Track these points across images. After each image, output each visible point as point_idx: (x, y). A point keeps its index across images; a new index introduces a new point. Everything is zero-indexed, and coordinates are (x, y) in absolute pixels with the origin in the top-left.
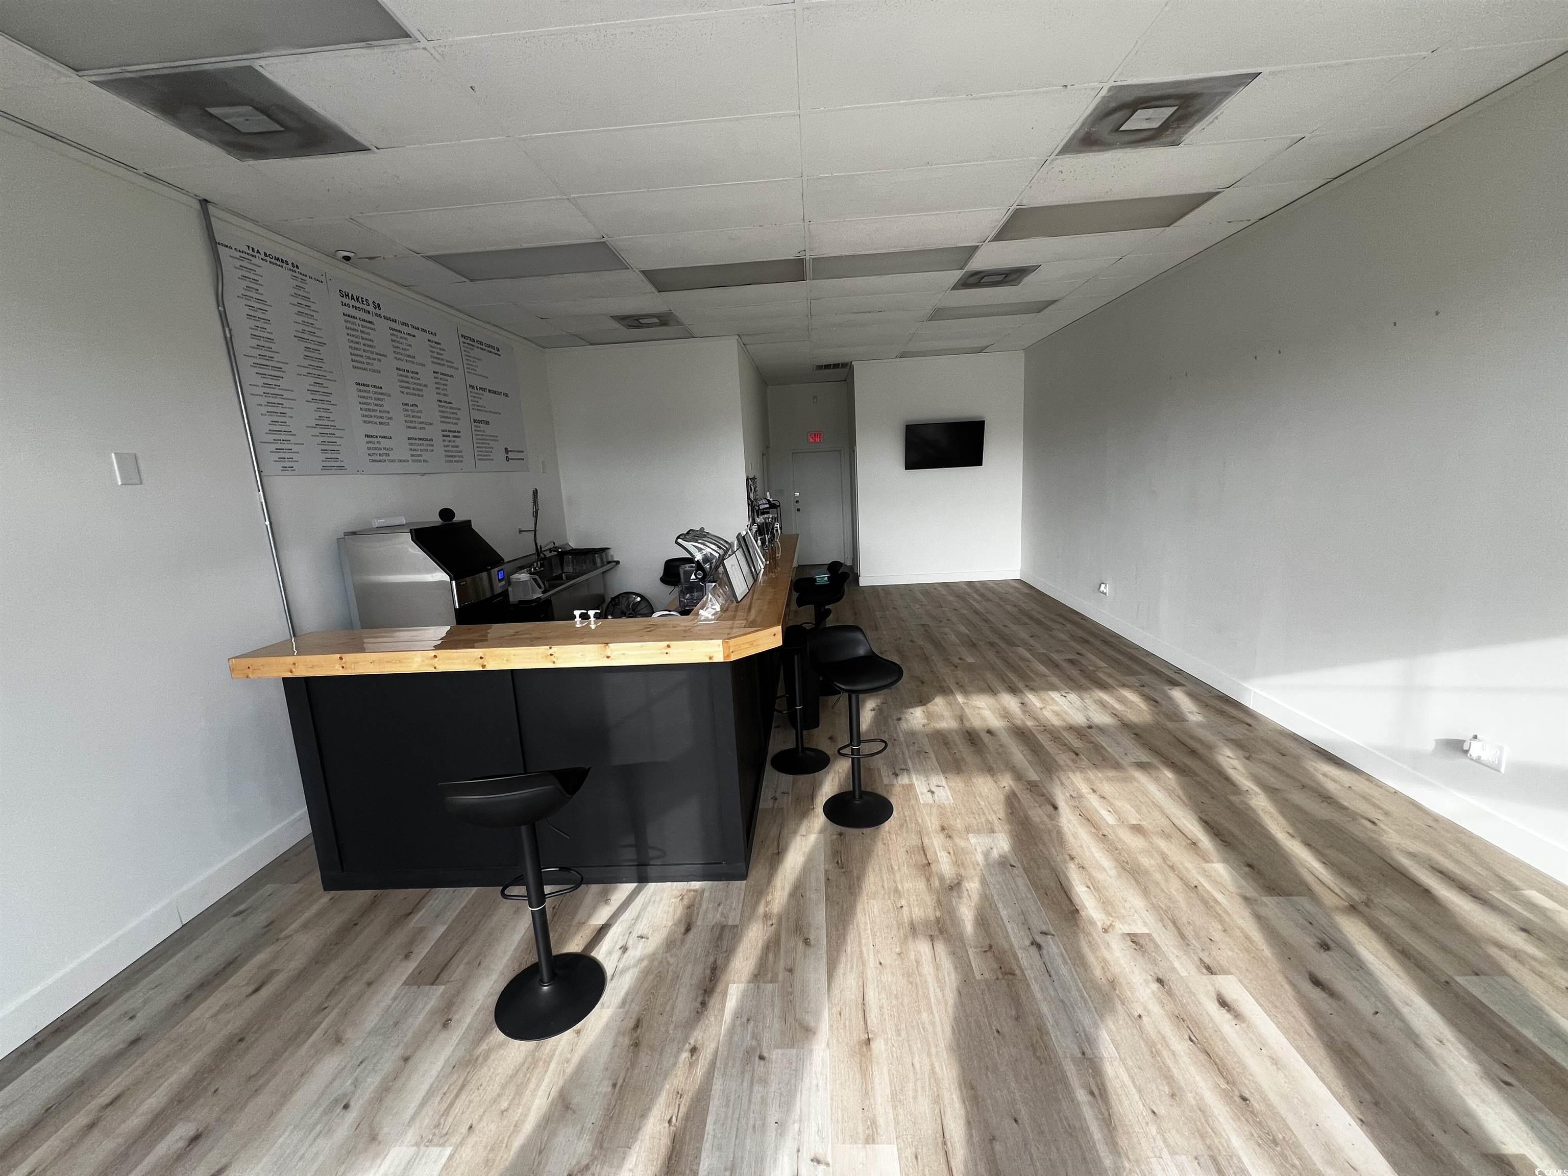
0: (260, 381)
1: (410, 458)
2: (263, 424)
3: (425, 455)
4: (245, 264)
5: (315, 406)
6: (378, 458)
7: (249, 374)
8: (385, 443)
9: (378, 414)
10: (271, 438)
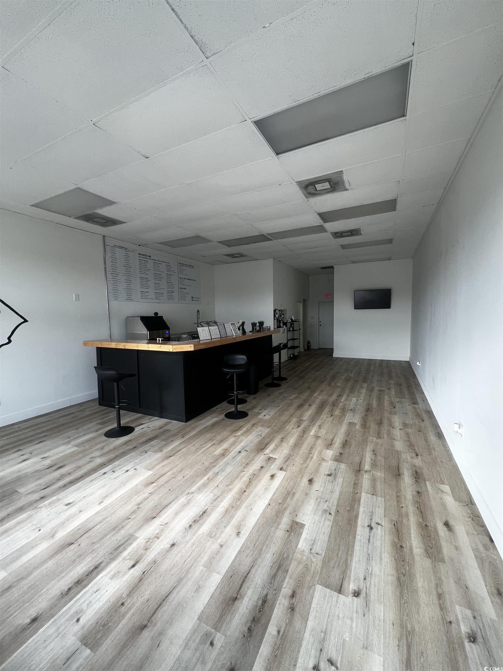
0: (112, 277)
1: (155, 298)
2: (111, 288)
3: (160, 298)
4: (113, 249)
5: (126, 283)
6: (143, 298)
7: (109, 276)
8: (147, 294)
9: (146, 286)
10: (112, 291)
